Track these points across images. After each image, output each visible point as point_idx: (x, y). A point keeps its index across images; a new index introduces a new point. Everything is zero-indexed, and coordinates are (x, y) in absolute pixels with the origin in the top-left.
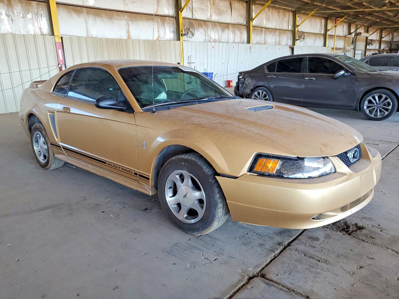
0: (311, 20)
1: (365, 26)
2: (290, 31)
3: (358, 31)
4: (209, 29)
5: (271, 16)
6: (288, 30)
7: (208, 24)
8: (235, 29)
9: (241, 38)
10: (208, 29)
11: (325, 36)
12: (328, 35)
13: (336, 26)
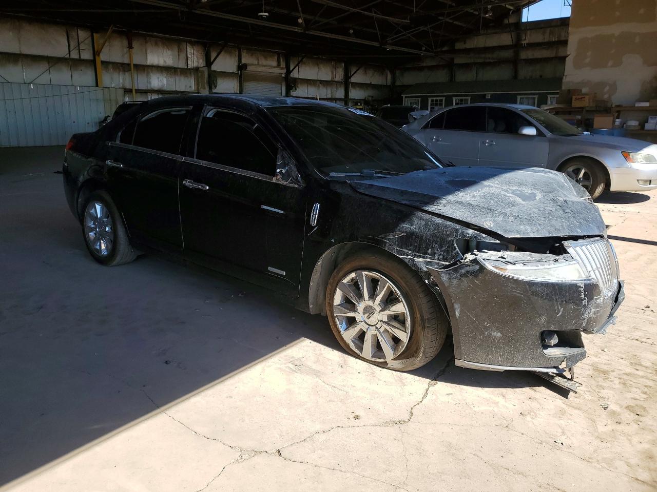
3: (244, 61)
11: (93, 62)
12: (102, 62)
13: (130, 47)
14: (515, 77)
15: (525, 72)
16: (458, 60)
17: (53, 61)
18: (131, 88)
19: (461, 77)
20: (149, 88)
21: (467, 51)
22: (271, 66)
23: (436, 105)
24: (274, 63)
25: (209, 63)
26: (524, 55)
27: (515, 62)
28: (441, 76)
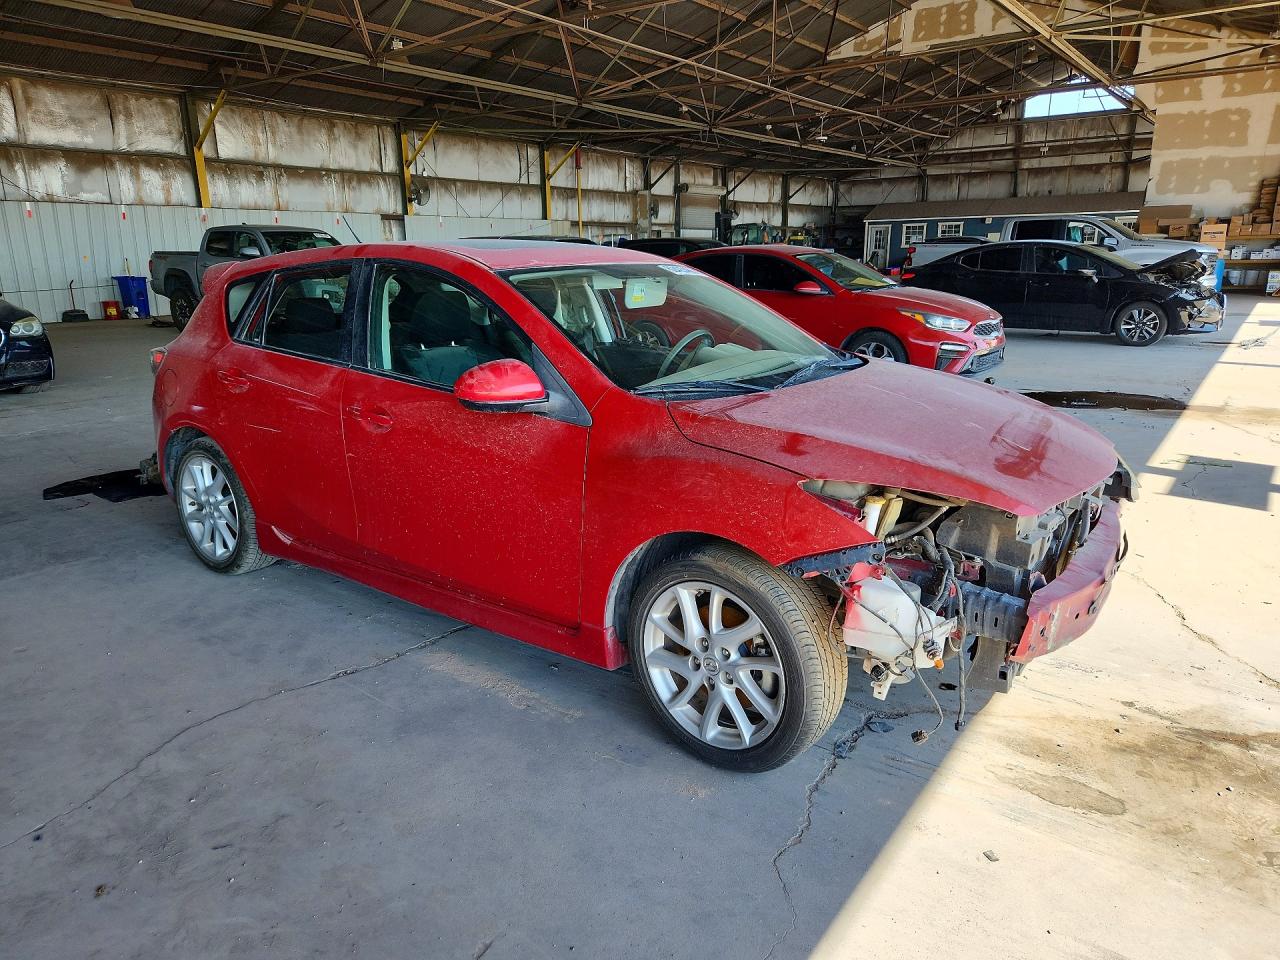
0: (478, 149)
1: (715, 168)
2: (389, 175)
3: (684, 178)
4: (18, 167)
5: (297, 137)
6: (383, 175)
7: (13, 153)
8: (137, 167)
9: (167, 191)
10: (11, 167)
11: (542, 188)
12: (552, 187)
13: (578, 167)
14: (1015, 195)
15: (1028, 186)
16: (932, 171)
17: (506, 188)
18: (577, 220)
19: (937, 193)
20: (589, 220)
21: (946, 159)
22: (706, 186)
23: (914, 233)
24: (710, 182)
25: (648, 185)
26: (1026, 164)
27: (1014, 173)
28: (906, 193)
